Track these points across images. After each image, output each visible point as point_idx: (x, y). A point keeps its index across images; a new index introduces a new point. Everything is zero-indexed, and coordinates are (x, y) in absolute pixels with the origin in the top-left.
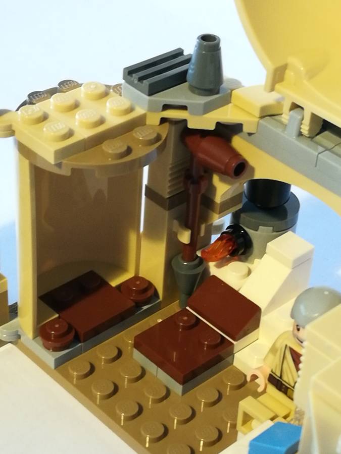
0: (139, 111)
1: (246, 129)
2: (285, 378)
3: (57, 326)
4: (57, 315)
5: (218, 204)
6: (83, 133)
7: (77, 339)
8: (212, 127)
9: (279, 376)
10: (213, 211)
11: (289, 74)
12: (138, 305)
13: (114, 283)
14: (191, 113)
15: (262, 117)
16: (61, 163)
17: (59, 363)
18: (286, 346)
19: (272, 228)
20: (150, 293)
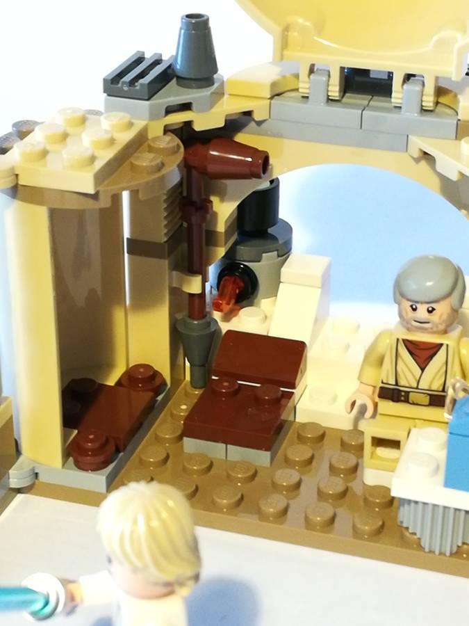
0: (140, 124)
1: (257, 116)
2: (403, 382)
3: (91, 437)
4: (76, 432)
5: (222, 233)
8: (222, 124)
9: (394, 383)
10: (216, 245)
13: (111, 381)
14: (200, 111)
15: (272, 98)
16: (99, 191)
18: (398, 340)
19: (276, 252)
20: (158, 380)
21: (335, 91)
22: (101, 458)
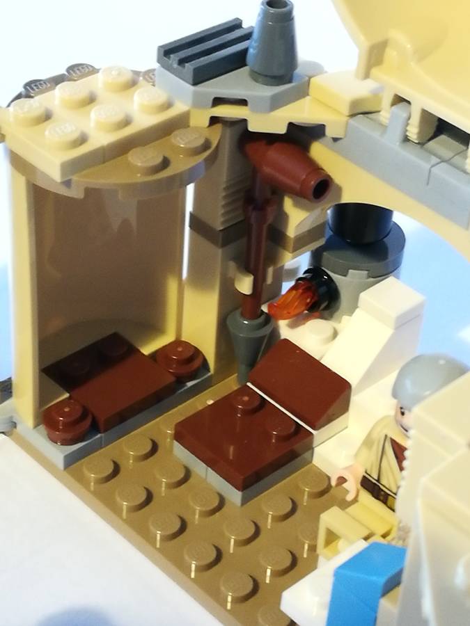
0: (180, 107)
1: (330, 132)
2: (384, 481)
3: (67, 410)
4: (67, 395)
5: (292, 238)
6: (101, 139)
7: (95, 428)
8: (282, 130)
9: (376, 478)
10: (285, 248)
11: (390, 54)
12: (180, 381)
13: (147, 350)
14: (254, 110)
15: (352, 116)
16: (70, 180)
17: (70, 461)
18: (386, 436)
19: (366, 272)
20: (197, 363)
21: (413, 132)
22: (68, 436)
